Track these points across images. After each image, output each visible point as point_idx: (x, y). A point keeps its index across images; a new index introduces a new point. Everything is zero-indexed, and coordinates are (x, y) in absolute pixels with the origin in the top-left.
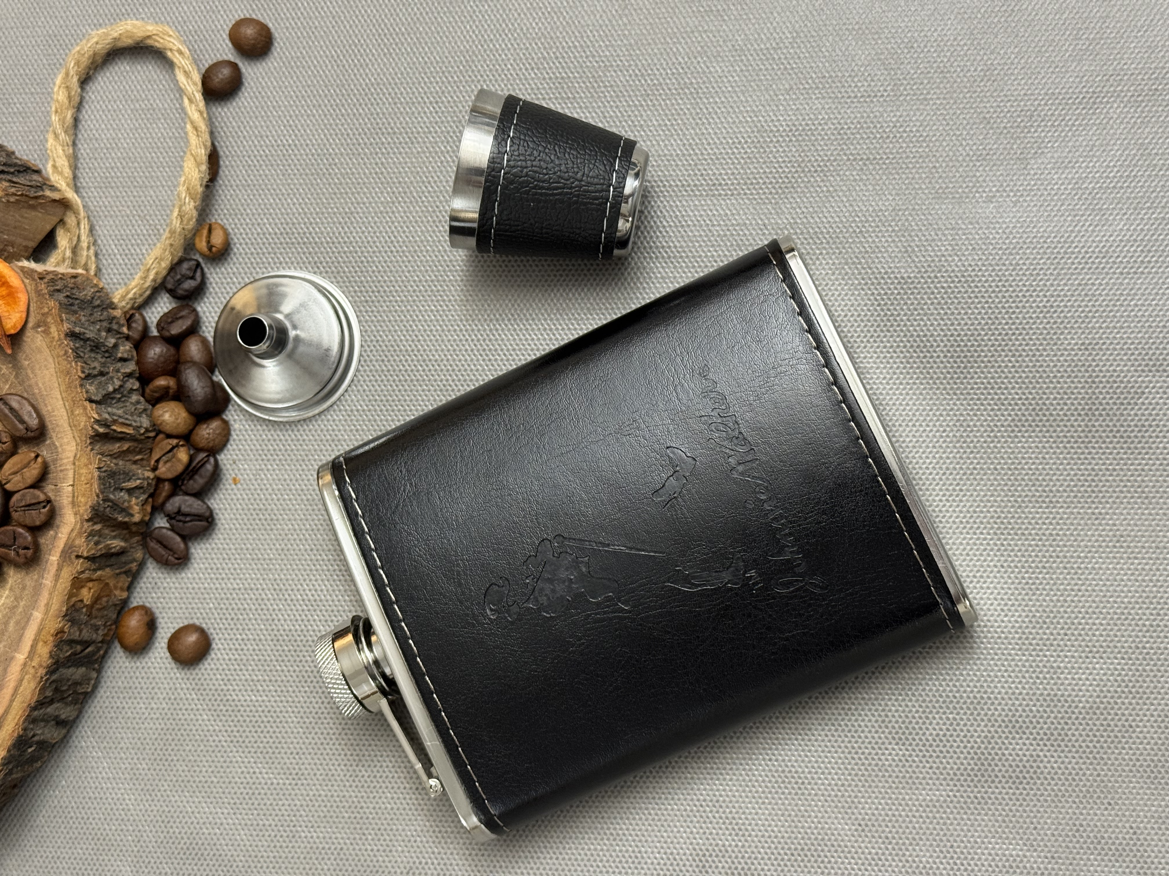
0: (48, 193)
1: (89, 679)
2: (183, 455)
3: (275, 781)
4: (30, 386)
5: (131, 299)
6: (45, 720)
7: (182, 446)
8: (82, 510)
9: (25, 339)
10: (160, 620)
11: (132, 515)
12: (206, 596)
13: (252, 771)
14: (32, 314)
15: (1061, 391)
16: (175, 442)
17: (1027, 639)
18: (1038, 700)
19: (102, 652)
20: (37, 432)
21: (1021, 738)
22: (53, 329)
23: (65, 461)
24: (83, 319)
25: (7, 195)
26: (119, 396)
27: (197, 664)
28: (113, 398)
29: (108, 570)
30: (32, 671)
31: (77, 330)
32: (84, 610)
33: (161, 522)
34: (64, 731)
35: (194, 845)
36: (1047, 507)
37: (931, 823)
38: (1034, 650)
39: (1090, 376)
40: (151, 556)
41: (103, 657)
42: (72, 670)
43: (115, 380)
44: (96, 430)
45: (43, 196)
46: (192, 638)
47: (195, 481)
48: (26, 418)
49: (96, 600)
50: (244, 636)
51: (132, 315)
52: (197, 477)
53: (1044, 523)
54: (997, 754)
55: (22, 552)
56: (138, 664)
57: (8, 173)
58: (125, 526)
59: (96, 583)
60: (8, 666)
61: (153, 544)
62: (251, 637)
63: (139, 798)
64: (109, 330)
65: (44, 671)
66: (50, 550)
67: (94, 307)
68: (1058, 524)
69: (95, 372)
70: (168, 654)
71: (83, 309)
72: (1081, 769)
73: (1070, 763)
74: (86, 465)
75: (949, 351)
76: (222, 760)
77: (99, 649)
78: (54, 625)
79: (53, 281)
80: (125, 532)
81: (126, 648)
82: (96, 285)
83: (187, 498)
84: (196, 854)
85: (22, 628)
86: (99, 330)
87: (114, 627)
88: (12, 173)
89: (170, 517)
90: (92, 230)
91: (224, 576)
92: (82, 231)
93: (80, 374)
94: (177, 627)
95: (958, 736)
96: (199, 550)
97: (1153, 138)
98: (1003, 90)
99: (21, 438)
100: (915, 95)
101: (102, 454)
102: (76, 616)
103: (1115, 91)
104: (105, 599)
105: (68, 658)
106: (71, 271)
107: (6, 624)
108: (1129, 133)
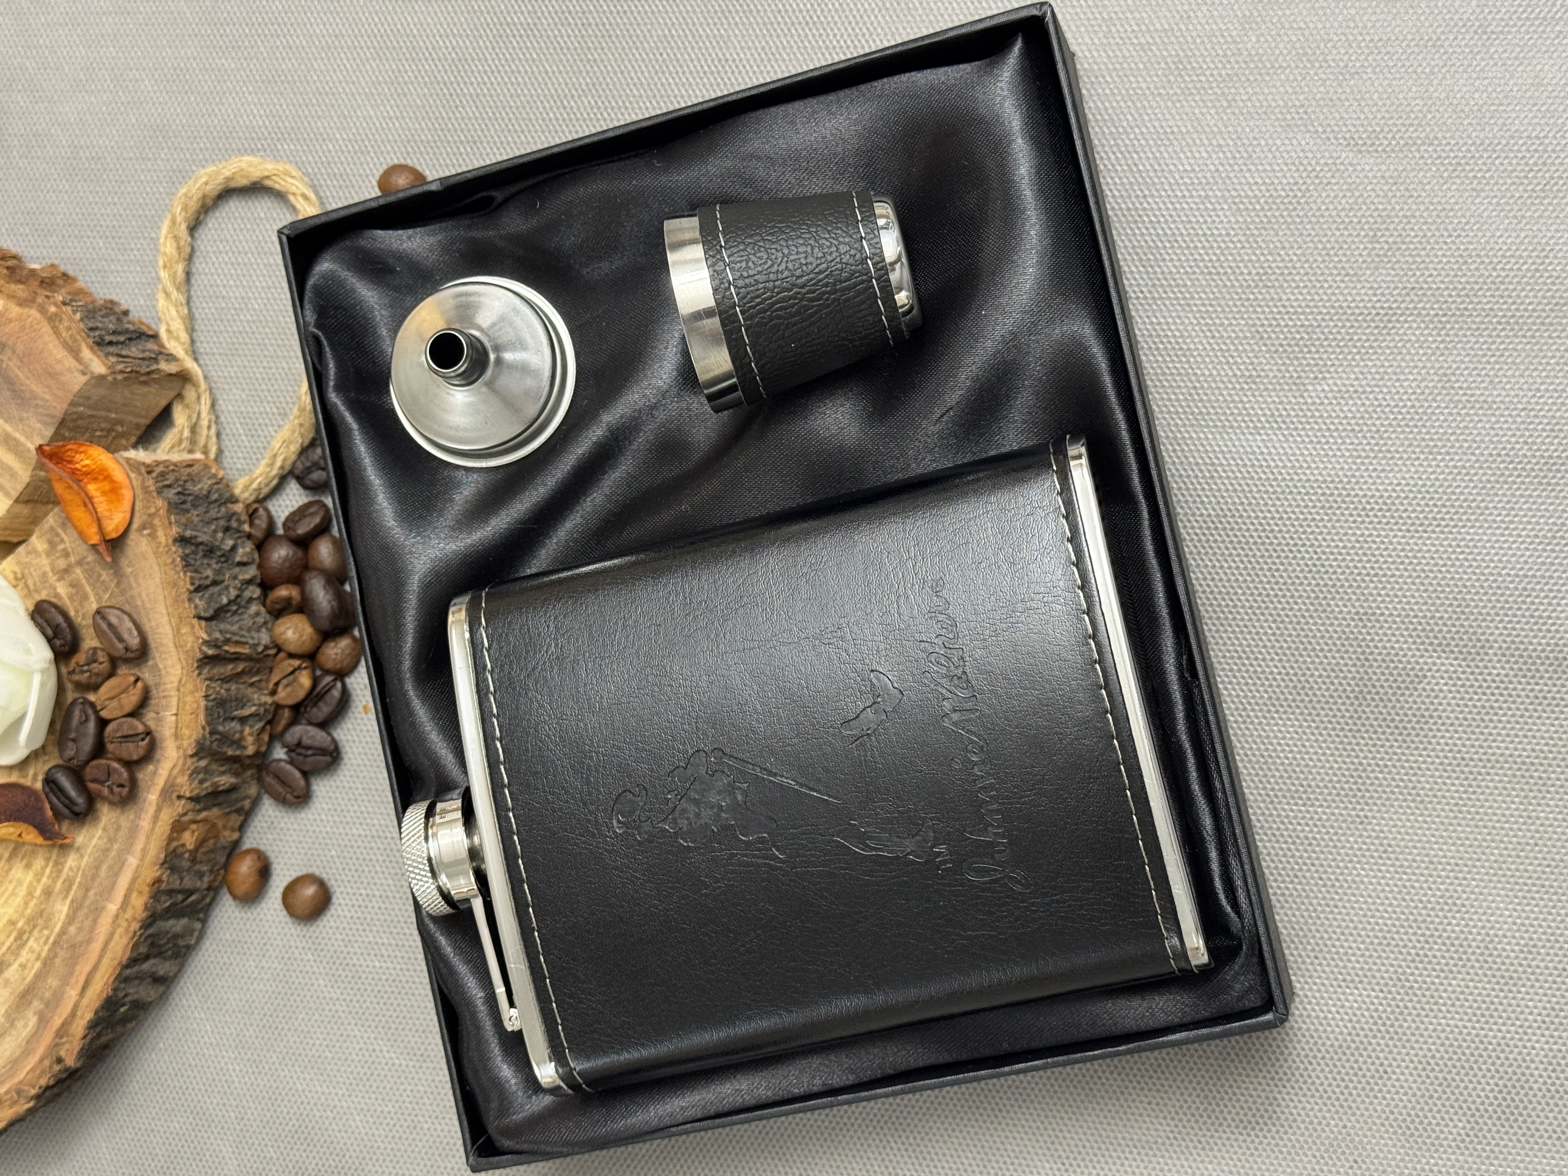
0: (163, 366)
1: (193, 930)
2: (305, 680)
3: (397, 1062)
4: (132, 597)
5: (255, 490)
7: (305, 668)
8: (185, 743)
9: (129, 542)
10: (275, 866)
11: (245, 748)
12: (328, 841)
13: (371, 1048)
14: (137, 515)
15: (1328, 668)
16: (296, 663)
19: (208, 900)
20: (137, 654)
22: (160, 533)
23: (169, 686)
24: (196, 519)
25: (114, 373)
26: (234, 608)
27: (315, 920)
28: (228, 611)
29: (215, 810)
30: (124, 924)
31: (188, 533)
32: (187, 855)
33: (279, 753)
34: (162, 988)
35: (303, 1128)
36: (1304, 805)
40: (267, 792)
41: (210, 904)
42: (171, 922)
43: (231, 590)
44: (205, 653)
45: (158, 371)
46: (310, 891)
47: (319, 708)
48: (126, 636)
49: (201, 843)
50: (369, 891)
51: (256, 510)
52: (321, 704)
55: (116, 790)
56: (249, 914)
57: (117, 343)
58: (235, 759)
59: (201, 825)
60: (98, 917)
61: (269, 779)
62: (377, 893)
63: (244, 1070)
64: (227, 529)
65: (138, 926)
66: (149, 787)
67: (211, 503)
69: (208, 582)
70: (281, 907)
71: (195, 506)
72: (1324, 1118)
74: (192, 693)
76: (339, 1033)
77: (204, 897)
78: (151, 873)
79: (162, 474)
80: (236, 766)
81: (235, 897)
82: (214, 476)
83: (310, 728)
84: (305, 1139)
85: (115, 875)
86: (215, 531)
87: (222, 872)
88: (122, 343)
89: (290, 750)
90: (213, 405)
91: (349, 819)
92: (203, 407)
93: (189, 586)
94: (295, 876)
96: (322, 788)
97: (1458, 368)
98: (1280, 300)
99: (120, 658)
100: (1177, 299)
101: (210, 679)
102: (177, 862)
103: (1415, 308)
104: (211, 842)
105: (167, 910)
106: (187, 457)
107: (98, 868)
108: (1429, 360)
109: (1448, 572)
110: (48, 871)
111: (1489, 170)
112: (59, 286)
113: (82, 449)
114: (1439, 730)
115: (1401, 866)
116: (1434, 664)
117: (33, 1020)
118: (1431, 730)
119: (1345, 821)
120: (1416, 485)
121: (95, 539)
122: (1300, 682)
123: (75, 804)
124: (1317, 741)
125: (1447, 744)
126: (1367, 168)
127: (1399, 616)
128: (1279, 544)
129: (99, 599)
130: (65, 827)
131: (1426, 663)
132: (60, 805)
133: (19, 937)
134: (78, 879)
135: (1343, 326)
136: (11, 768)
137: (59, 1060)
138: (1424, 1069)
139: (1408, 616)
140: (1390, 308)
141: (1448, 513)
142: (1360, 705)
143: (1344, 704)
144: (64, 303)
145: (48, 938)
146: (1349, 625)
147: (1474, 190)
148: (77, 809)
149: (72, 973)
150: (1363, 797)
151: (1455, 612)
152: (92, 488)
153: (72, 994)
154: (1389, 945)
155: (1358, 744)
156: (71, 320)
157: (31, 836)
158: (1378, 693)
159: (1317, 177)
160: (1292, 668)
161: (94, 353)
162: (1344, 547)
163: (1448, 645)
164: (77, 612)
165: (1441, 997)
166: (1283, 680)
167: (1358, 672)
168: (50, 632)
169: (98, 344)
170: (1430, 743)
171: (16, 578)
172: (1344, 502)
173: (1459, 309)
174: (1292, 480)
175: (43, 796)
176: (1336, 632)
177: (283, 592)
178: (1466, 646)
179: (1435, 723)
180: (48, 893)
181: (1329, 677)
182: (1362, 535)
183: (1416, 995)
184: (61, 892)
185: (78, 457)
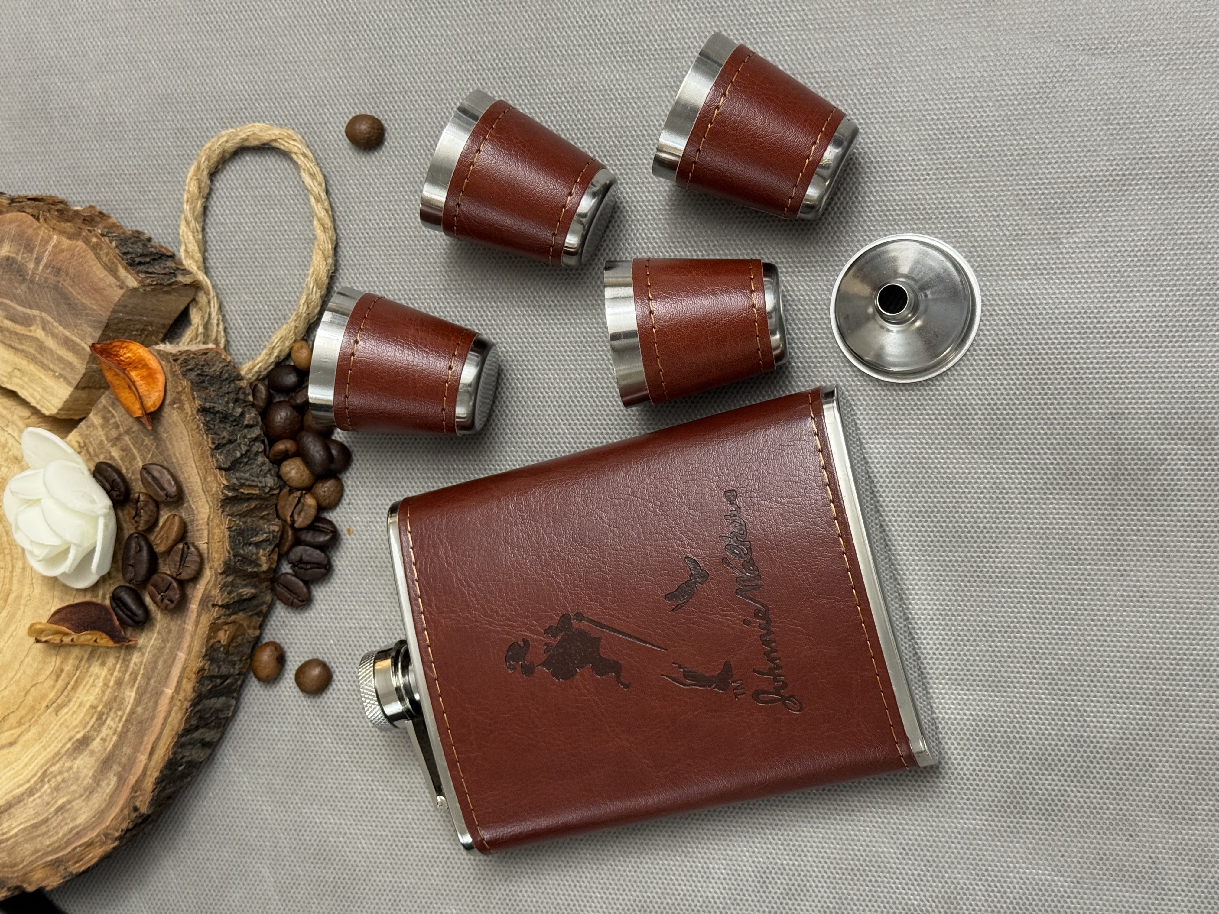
0: (180, 278)
1: (230, 706)
3: (390, 797)
4: (169, 455)
5: (257, 372)
6: (192, 743)
8: (216, 565)
9: (164, 414)
10: (288, 654)
11: (260, 566)
12: (328, 633)
13: (370, 788)
14: (169, 393)
16: (302, 493)
17: (1056, 684)
18: (1066, 740)
19: (239, 683)
20: (175, 499)
21: (1050, 775)
22: (187, 406)
23: (200, 522)
24: (213, 394)
25: (144, 286)
26: (246, 460)
27: (321, 694)
28: (241, 463)
29: (241, 614)
30: (179, 704)
31: (207, 405)
32: (222, 649)
33: (286, 568)
34: (209, 751)
36: (1076, 564)
37: (968, 849)
38: (1063, 695)
39: (1117, 444)
40: (279, 599)
41: (241, 686)
42: (213, 700)
43: (243, 446)
44: (226, 495)
45: (176, 282)
46: (316, 671)
48: (166, 486)
49: (232, 639)
51: (257, 386)
53: (1073, 579)
54: (1028, 788)
56: (271, 692)
57: (144, 263)
58: (255, 575)
59: (231, 626)
60: (158, 699)
61: (280, 589)
63: (275, 810)
64: (236, 400)
65: (189, 704)
66: (193, 599)
67: (223, 381)
68: (1086, 579)
69: (224, 441)
70: (295, 685)
71: (211, 384)
72: (1105, 804)
73: (1095, 798)
74: (218, 526)
75: (986, 419)
77: (237, 680)
78: (197, 664)
79: (185, 361)
80: (255, 580)
81: (259, 679)
82: (225, 360)
83: (308, 548)
85: (169, 666)
86: (227, 402)
87: (249, 661)
88: (149, 263)
89: (294, 565)
90: (220, 307)
91: (342, 616)
92: (212, 309)
93: (211, 445)
94: (303, 661)
95: (993, 771)
96: (320, 593)
97: (1179, 218)
98: (1037, 174)
99: (163, 502)
100: (956, 178)
101: (232, 515)
102: (215, 655)
103: (1143, 174)
104: (240, 638)
105: (210, 691)
106: (202, 347)
107: (156, 662)
108: (1156, 214)
109: (1180, 377)
110: (118, 666)
111: (1195, 63)
112: (98, 223)
113: (125, 345)
114: (1179, 500)
115: (1155, 607)
116: (1173, 449)
117: (114, 780)
118: (1172, 500)
119: (1109, 575)
120: (1151, 311)
121: (139, 413)
122: (1068, 469)
123: (136, 615)
124: (1083, 514)
125: (1186, 511)
126: (1100, 67)
127: (1143, 413)
128: (1046, 364)
129: (144, 459)
130: (129, 633)
131: (1166, 449)
132: (124, 617)
133: (99, 718)
134: (142, 672)
135: (1088, 192)
136: (85, 590)
137: (136, 809)
138: (1181, 762)
139: (1150, 413)
140: (1124, 175)
141: (1177, 331)
142: (1116, 484)
143: (1103, 484)
144: (103, 235)
145: (121, 717)
146: (1104, 423)
147: (1184, 79)
148: (136, 618)
149: (141, 743)
150: (1122, 555)
151: (1187, 408)
152: (133, 374)
153: (143, 758)
154: (1148, 668)
155: (1116, 515)
156: (109, 247)
157: (104, 640)
158: (1129, 474)
159: (1061, 76)
160: (1061, 459)
161: (128, 271)
162: (1098, 363)
163: (1183, 434)
164: (127, 469)
165: (1191, 706)
166: (1055, 469)
167: (1113, 459)
168: (108, 486)
169: (130, 265)
170: (1172, 511)
171: (80, 447)
172: (1095, 328)
173: (1177, 173)
174: (1054, 313)
175: (111, 610)
176: (1094, 429)
177: (281, 446)
178: (1196, 434)
179: (1176, 495)
180: (119, 683)
181: (1090, 464)
182: (1111, 353)
183: (1171, 705)
184: (129, 682)
185: (122, 352)
